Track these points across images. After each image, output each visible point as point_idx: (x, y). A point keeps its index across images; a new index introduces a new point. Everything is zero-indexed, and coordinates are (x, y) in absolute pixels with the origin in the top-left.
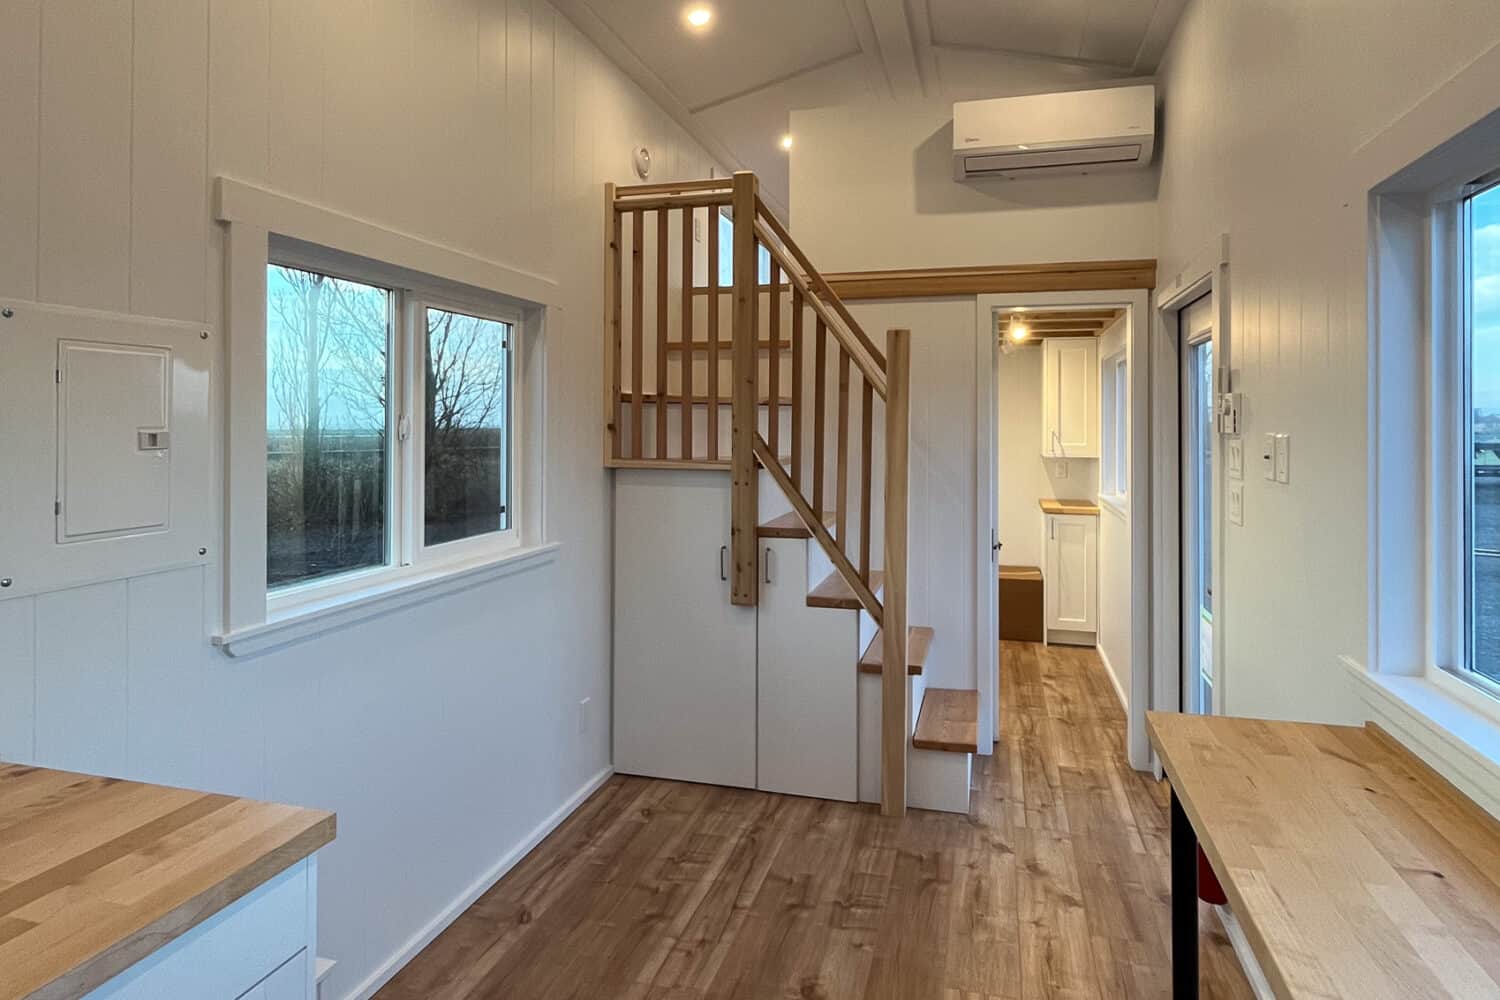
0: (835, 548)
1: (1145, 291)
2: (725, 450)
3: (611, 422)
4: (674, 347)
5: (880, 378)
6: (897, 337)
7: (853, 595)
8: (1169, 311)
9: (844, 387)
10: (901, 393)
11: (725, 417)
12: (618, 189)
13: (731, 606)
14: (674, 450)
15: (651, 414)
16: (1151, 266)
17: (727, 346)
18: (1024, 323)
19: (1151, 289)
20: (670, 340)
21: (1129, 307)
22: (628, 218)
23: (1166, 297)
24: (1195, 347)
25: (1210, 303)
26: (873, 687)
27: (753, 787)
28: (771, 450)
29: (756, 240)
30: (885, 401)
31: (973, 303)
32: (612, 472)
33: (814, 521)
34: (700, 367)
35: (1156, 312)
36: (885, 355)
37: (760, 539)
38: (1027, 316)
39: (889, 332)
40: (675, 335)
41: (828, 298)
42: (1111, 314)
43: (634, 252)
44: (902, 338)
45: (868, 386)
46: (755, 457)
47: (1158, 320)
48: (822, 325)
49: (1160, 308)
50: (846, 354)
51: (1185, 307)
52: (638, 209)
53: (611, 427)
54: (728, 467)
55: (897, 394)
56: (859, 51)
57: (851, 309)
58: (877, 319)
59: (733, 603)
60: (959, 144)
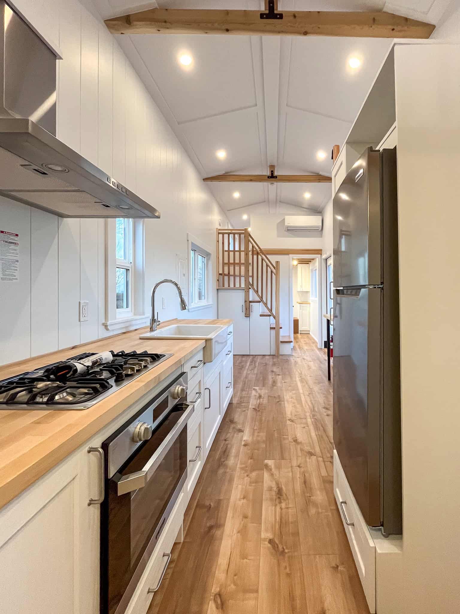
0: (266, 304)
1: (320, 255)
2: (243, 285)
3: (217, 279)
4: (226, 264)
5: (274, 271)
6: (277, 262)
7: (270, 314)
8: (324, 259)
9: (267, 272)
10: (278, 274)
11: (243, 279)
12: (219, 229)
13: (245, 317)
14: (232, 285)
15: (226, 278)
16: (321, 250)
17: (243, 264)
18: (297, 261)
19: (321, 255)
20: (225, 262)
21: (317, 258)
22: (221, 236)
23: (324, 257)
24: (329, 266)
25: (331, 259)
26: (273, 332)
27: (249, 354)
28: (252, 285)
29: (249, 241)
30: (275, 275)
31: (288, 256)
32: (218, 290)
33: (261, 299)
34: (237, 268)
35: (322, 260)
36: (275, 266)
37: (250, 303)
38: (297, 259)
39: (276, 262)
40: (226, 261)
41: (263, 254)
42: (313, 259)
43: (223, 243)
44: (278, 262)
45: (272, 272)
46: (249, 286)
47: (322, 261)
48: (262, 259)
49: (323, 259)
50: (267, 265)
51: (327, 258)
52: (223, 234)
53: (218, 280)
54: (244, 288)
55: (277, 274)
56: (265, 202)
57: (268, 256)
58: (273, 259)
59: (245, 316)
60: (286, 224)
